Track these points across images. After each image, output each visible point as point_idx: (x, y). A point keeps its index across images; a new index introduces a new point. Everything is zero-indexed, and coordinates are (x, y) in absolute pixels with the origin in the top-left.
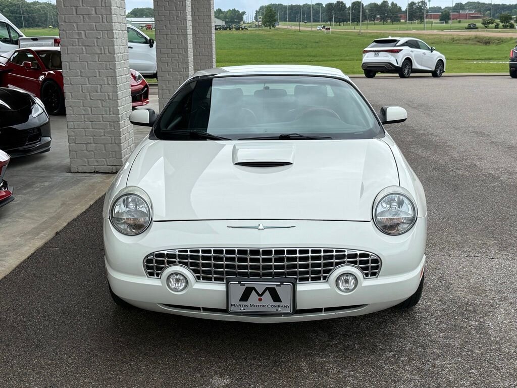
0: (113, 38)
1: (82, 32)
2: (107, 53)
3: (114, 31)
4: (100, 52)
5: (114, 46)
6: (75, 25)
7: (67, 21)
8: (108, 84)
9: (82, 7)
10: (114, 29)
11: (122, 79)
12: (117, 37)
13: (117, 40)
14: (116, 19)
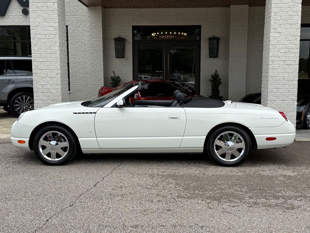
0: (268, 69)
8: (267, 92)
10: (270, 64)
11: (278, 90)
12: (275, 68)
13: (275, 70)
14: (277, 59)
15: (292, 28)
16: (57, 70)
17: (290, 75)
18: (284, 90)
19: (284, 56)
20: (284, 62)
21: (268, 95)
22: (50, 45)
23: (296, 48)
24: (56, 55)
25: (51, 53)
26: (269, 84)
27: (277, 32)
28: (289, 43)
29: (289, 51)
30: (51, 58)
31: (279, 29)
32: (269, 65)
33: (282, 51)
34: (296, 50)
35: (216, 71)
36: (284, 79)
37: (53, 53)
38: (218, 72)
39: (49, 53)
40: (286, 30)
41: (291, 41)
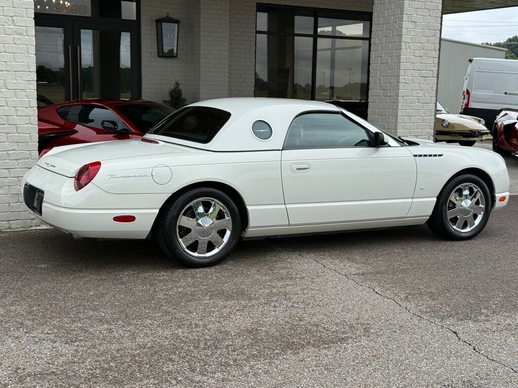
0: (399, 83)
1: (382, 78)
2: (394, 95)
3: (400, 77)
4: (390, 95)
5: (399, 89)
6: (378, 72)
7: (375, 69)
8: (392, 122)
9: (384, 57)
10: (401, 75)
11: (410, 119)
12: (408, 82)
13: (407, 85)
14: (410, 67)
15: (430, 16)
16: (29, 73)
17: (426, 94)
18: (419, 119)
19: (420, 62)
20: (418, 72)
21: (398, 127)
22: (12, 15)
23: (435, 50)
24: (27, 37)
25: (15, 32)
26: (399, 108)
27: (412, 21)
28: (426, 40)
29: (426, 54)
30: (14, 45)
31: (415, 17)
32: (399, 76)
33: (417, 53)
34: (434, 52)
35: (177, 84)
36: (418, 100)
37: (21, 34)
38: (181, 87)
39: (8, 31)
40: (424, 18)
41: (429, 38)
